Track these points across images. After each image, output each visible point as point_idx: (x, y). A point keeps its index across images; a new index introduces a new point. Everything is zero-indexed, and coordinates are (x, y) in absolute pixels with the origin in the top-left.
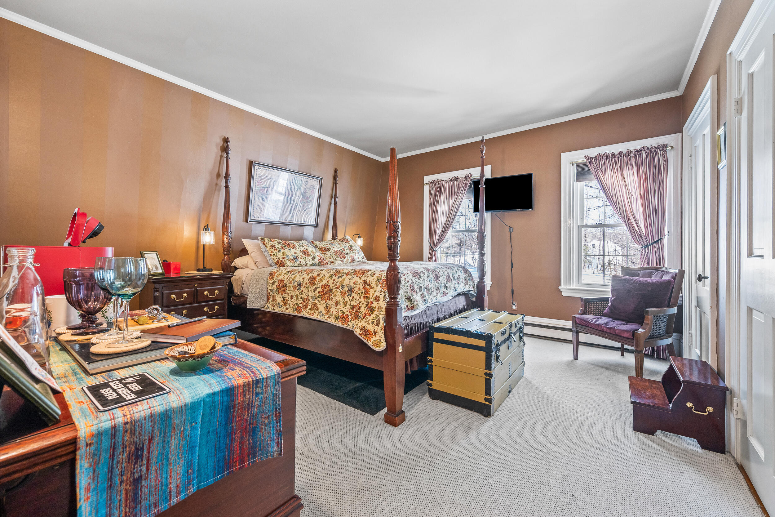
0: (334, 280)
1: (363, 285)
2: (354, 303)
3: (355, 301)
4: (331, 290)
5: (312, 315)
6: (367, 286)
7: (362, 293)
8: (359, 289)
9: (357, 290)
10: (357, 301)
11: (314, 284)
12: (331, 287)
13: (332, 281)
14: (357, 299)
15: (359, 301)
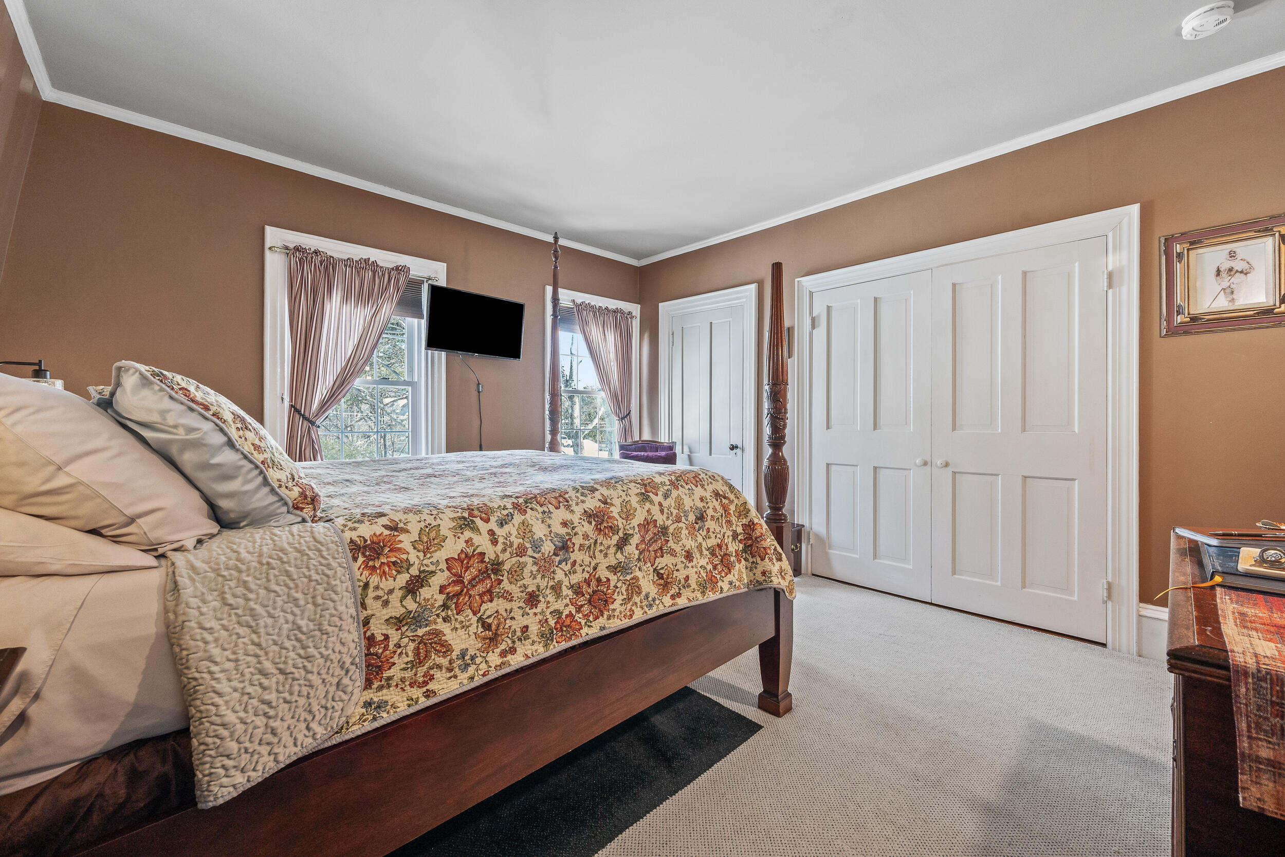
0: (660, 504)
1: (717, 500)
2: (712, 542)
3: (713, 536)
4: (664, 530)
5: (631, 616)
6: (724, 501)
7: (722, 515)
8: (715, 510)
9: (713, 514)
10: (718, 536)
11: (614, 529)
12: (660, 523)
13: (657, 507)
14: (718, 531)
15: (722, 533)
